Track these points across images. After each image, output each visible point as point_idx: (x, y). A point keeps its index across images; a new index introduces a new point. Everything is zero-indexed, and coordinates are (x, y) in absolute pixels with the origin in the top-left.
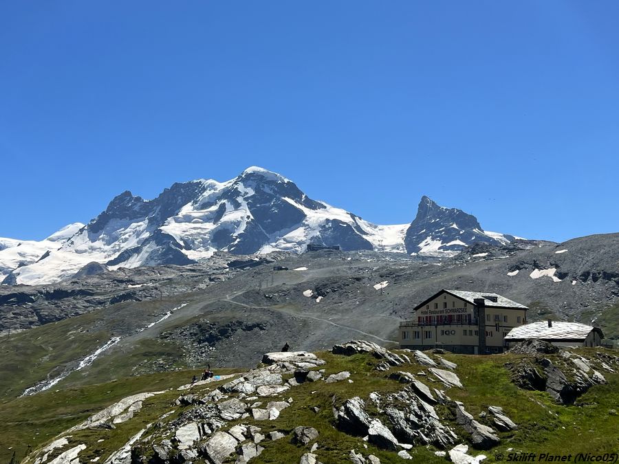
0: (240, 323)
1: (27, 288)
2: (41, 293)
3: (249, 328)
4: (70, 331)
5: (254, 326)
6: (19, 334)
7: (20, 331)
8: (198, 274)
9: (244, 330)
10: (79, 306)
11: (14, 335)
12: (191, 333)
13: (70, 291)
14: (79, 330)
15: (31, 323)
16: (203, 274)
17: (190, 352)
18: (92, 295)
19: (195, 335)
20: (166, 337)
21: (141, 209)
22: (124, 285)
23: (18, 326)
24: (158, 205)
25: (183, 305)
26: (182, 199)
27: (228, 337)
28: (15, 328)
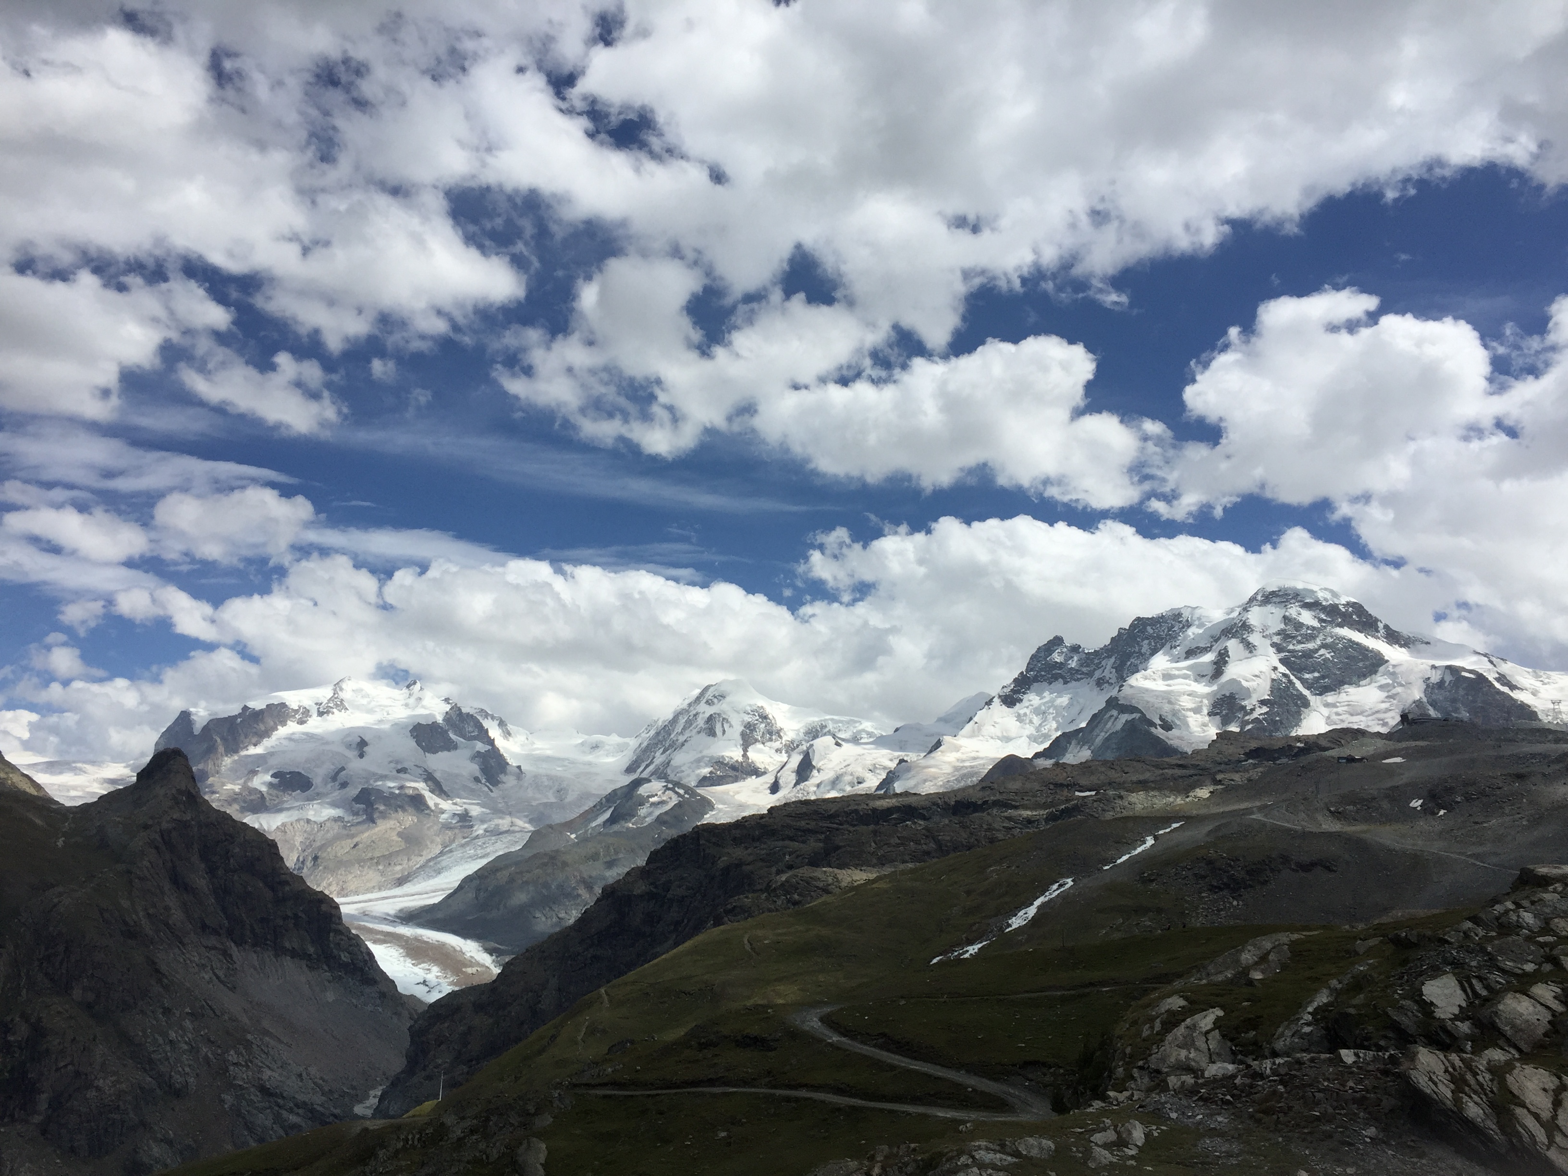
0: (1285, 859)
1: (915, 798)
2: (938, 805)
3: (1306, 868)
4: (991, 866)
5: (1313, 865)
6: (912, 871)
7: (910, 865)
8: (1192, 772)
9: (1293, 870)
10: (996, 826)
11: (903, 873)
12: (1195, 875)
13: (980, 802)
14: (1005, 865)
15: (928, 853)
16: (1201, 772)
17: (1197, 908)
18: (1016, 807)
19: (1203, 877)
20: (1153, 880)
21: (1082, 665)
22: (1065, 792)
23: (907, 858)
24: (1109, 657)
25: (1175, 825)
26: (1150, 644)
27: (1265, 883)
28: (904, 862)
